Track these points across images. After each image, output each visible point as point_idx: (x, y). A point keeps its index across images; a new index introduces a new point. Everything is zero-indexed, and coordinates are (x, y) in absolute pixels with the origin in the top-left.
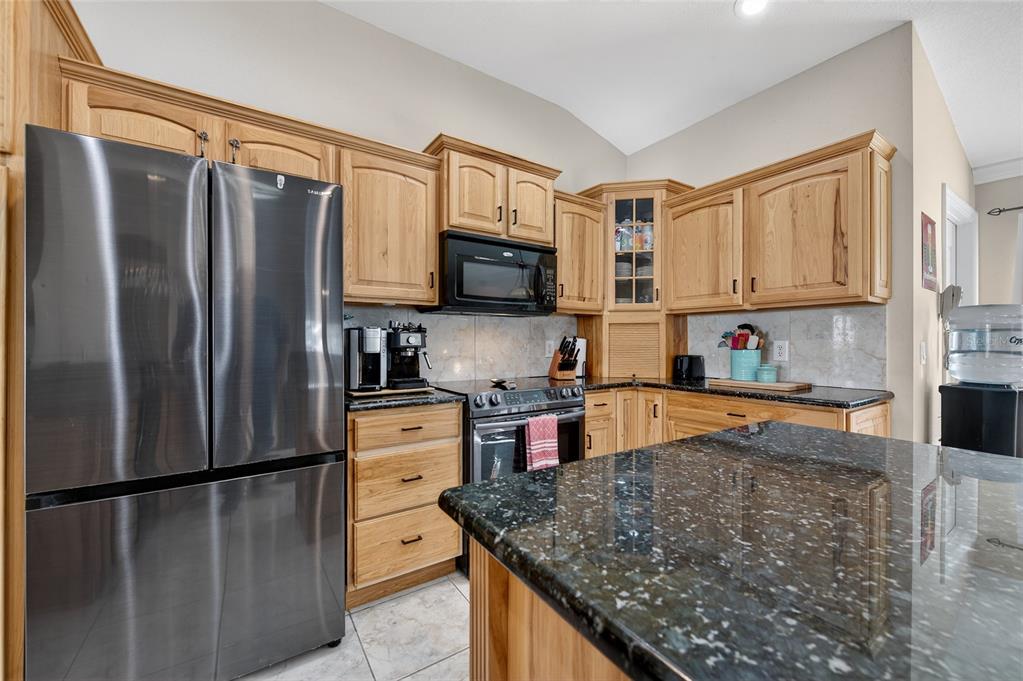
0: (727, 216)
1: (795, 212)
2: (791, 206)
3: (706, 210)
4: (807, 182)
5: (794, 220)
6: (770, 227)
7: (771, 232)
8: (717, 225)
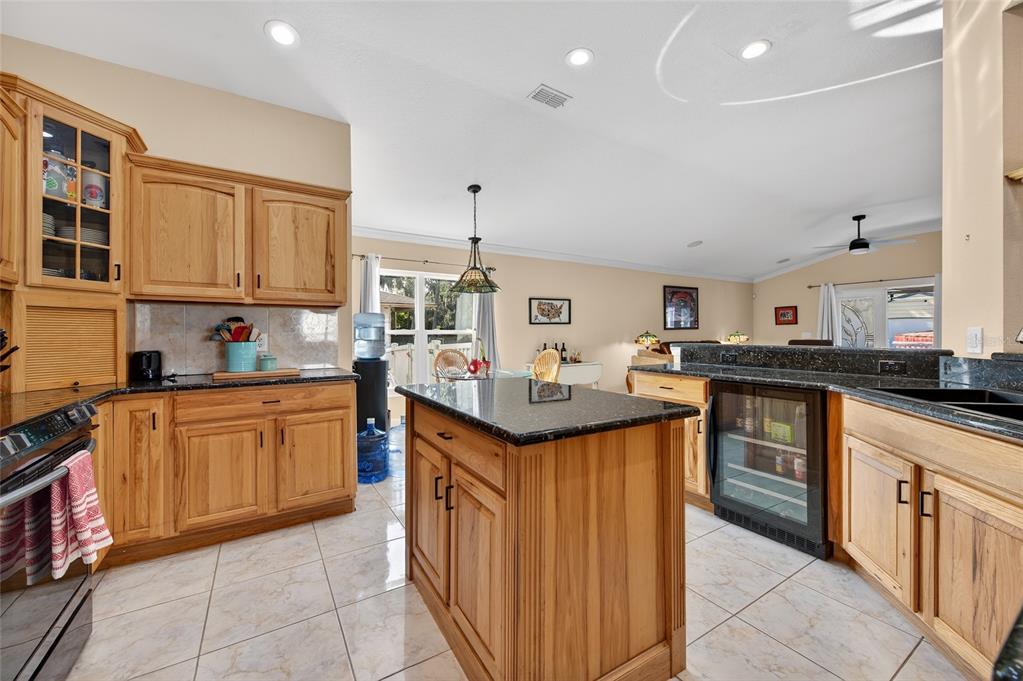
0: (227, 207)
1: (297, 227)
2: (294, 222)
3: (199, 190)
4: (308, 207)
5: (296, 234)
6: (274, 233)
7: (276, 238)
8: (215, 212)
